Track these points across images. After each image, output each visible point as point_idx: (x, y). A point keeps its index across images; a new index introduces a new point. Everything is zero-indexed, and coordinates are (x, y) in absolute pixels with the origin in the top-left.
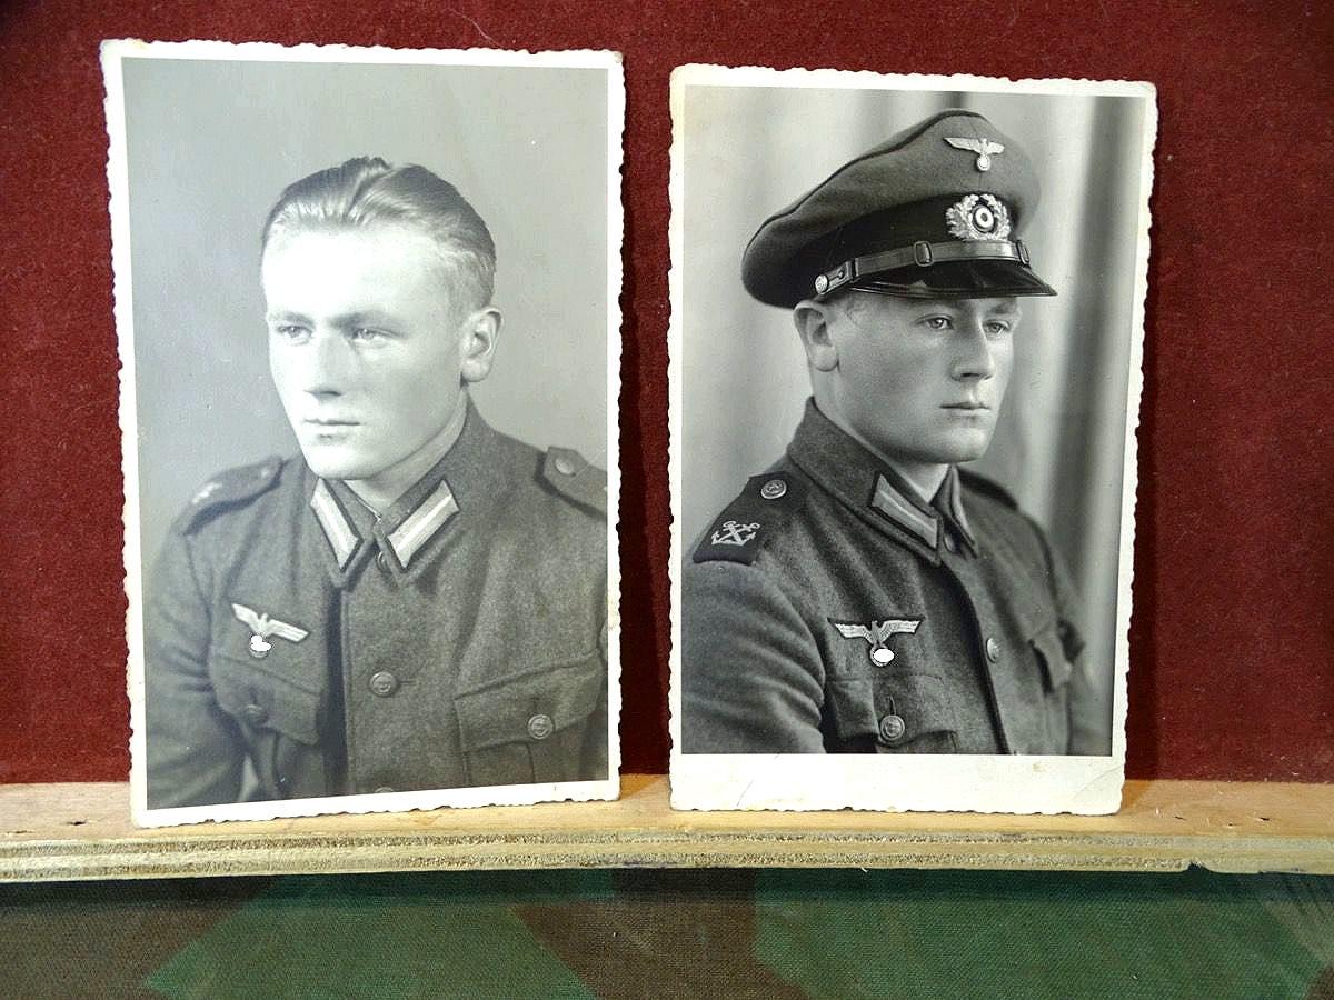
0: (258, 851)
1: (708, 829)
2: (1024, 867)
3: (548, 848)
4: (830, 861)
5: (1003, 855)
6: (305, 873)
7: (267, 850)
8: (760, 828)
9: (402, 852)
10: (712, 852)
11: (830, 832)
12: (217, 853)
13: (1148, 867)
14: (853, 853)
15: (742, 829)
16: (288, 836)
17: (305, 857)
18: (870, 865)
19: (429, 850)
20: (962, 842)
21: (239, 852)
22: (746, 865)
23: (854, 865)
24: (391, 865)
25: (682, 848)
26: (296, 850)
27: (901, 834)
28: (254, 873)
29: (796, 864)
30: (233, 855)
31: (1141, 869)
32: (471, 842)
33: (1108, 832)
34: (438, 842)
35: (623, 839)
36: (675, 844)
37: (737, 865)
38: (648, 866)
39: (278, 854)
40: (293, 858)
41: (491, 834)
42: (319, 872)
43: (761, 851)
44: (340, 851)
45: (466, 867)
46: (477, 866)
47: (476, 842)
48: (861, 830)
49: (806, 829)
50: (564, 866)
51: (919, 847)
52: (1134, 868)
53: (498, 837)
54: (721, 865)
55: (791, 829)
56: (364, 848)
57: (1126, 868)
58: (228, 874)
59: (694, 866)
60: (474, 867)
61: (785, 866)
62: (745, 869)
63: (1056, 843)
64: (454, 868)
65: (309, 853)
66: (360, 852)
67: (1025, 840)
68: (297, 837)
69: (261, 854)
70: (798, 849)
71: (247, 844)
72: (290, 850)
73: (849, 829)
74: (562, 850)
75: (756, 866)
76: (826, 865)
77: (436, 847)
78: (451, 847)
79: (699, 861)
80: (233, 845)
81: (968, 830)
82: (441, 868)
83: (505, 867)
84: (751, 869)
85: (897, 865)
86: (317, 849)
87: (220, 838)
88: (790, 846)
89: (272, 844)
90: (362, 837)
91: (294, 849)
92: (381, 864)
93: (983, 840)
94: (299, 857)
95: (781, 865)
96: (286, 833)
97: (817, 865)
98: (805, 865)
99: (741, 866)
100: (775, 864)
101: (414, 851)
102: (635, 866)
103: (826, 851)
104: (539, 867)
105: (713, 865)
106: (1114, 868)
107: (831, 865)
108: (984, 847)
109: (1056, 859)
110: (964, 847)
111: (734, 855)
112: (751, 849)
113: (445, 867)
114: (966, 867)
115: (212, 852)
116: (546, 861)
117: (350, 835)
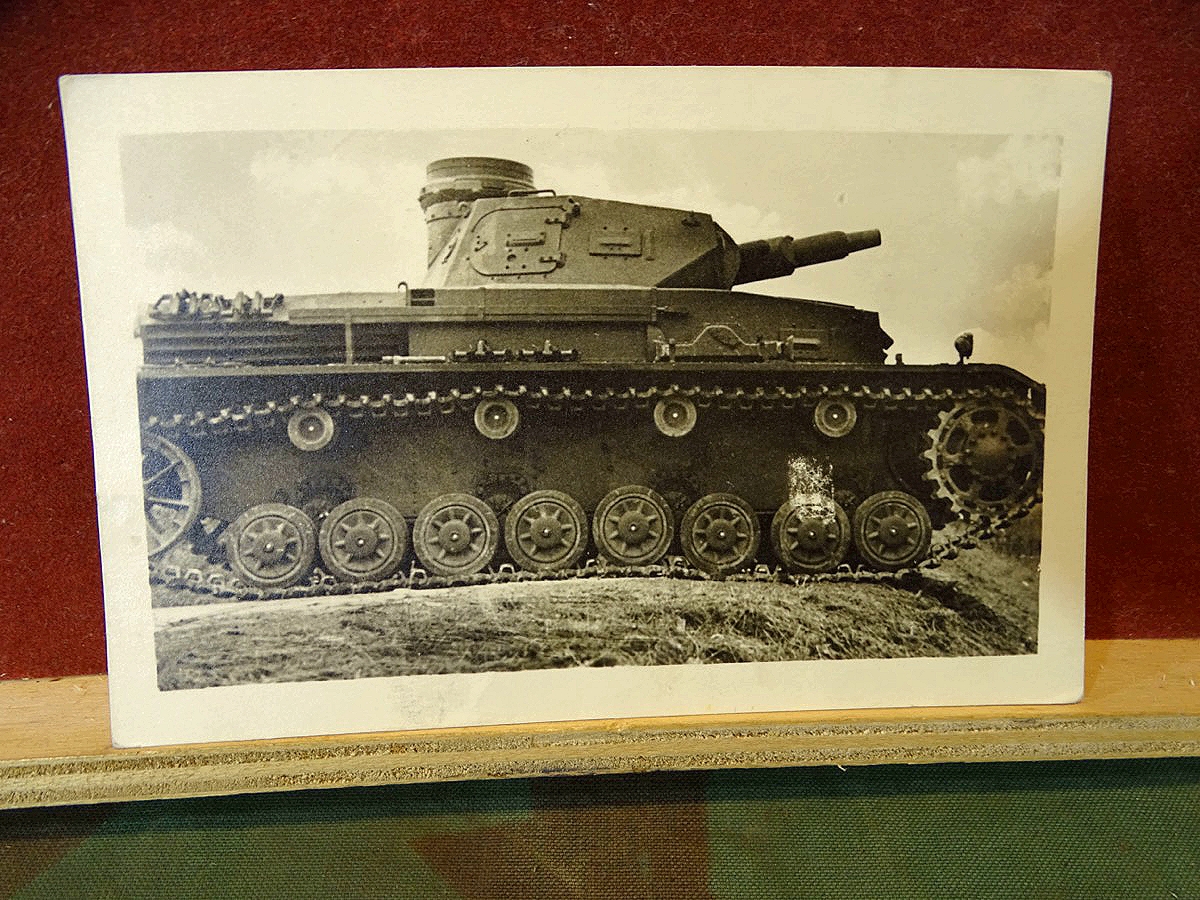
0: (74, 777)
1: (648, 727)
2: (1036, 758)
3: (445, 757)
4: (799, 759)
5: (1013, 744)
6: (138, 799)
7: (86, 775)
8: (712, 724)
9: (258, 770)
10: (651, 754)
11: (800, 726)
12: (21, 781)
13: (1185, 752)
14: (829, 749)
15: (688, 726)
16: (109, 757)
17: (134, 782)
18: (849, 762)
19: (293, 766)
20: (962, 732)
21: (48, 778)
22: (695, 767)
23: (829, 762)
24: (247, 785)
25: (615, 750)
26: (122, 774)
27: (887, 724)
28: (73, 803)
29: (756, 764)
30: (42, 783)
31: (1177, 754)
32: (347, 753)
33: (1142, 714)
34: (305, 755)
35: (540, 742)
36: (605, 746)
37: (683, 767)
38: (572, 773)
39: (99, 779)
40: (120, 783)
41: (371, 744)
42: (155, 797)
43: (715, 750)
44: (179, 772)
45: (343, 784)
46: (356, 782)
47: (353, 754)
48: (838, 721)
49: (771, 723)
50: (466, 778)
51: (911, 738)
52: (1168, 754)
53: (379, 746)
54: (664, 768)
55: (753, 723)
56: (208, 768)
57: (1160, 754)
58: (39, 805)
59: (629, 770)
60: (353, 783)
61: (743, 766)
62: (693, 772)
63: (1078, 728)
64: (328, 785)
65: (139, 776)
66: (205, 772)
67: (1041, 726)
68: (122, 758)
69: (78, 780)
70: (760, 747)
71: (59, 769)
72: (114, 775)
73: (824, 721)
74: (462, 758)
75: (708, 767)
76: (794, 764)
77: (302, 762)
78: (320, 761)
79: (637, 765)
80: (41, 770)
81: (972, 717)
82: (311, 786)
83: (393, 781)
84: (700, 772)
85: (882, 761)
86: (149, 772)
87: (22, 762)
88: (751, 743)
89: (89, 767)
90: (207, 755)
91: (119, 773)
92: (235, 785)
93: (989, 728)
94: (128, 781)
95: (739, 765)
96: (105, 754)
97: (784, 764)
98: (768, 764)
99: (689, 768)
100: (732, 764)
101: (274, 767)
102: (556, 773)
103: (794, 747)
104: (436, 779)
105: (654, 768)
106: (1144, 755)
107: (801, 764)
108: (990, 736)
109: (1076, 747)
110: (964, 737)
111: (680, 757)
112: (701, 748)
113: (315, 785)
114: (967, 760)
115: (13, 779)
116: (445, 772)
117: (191, 753)
